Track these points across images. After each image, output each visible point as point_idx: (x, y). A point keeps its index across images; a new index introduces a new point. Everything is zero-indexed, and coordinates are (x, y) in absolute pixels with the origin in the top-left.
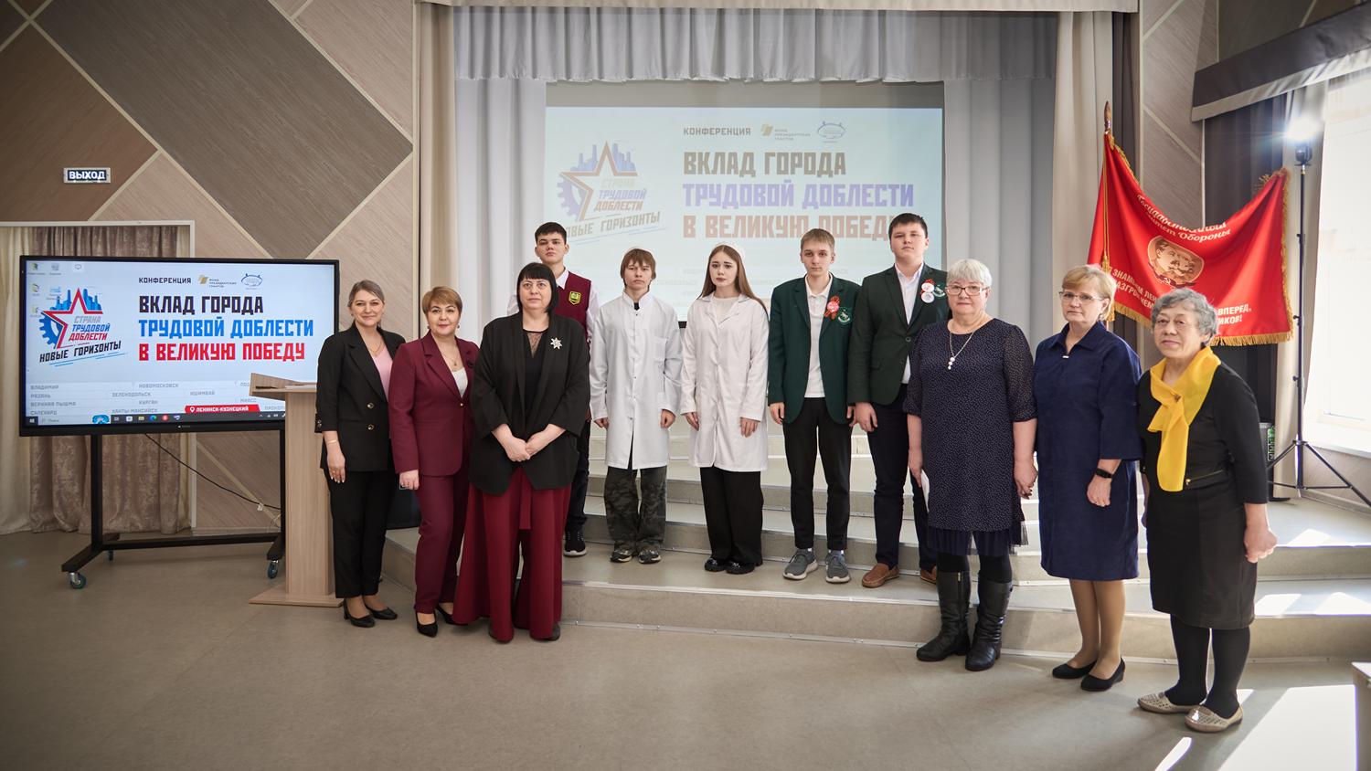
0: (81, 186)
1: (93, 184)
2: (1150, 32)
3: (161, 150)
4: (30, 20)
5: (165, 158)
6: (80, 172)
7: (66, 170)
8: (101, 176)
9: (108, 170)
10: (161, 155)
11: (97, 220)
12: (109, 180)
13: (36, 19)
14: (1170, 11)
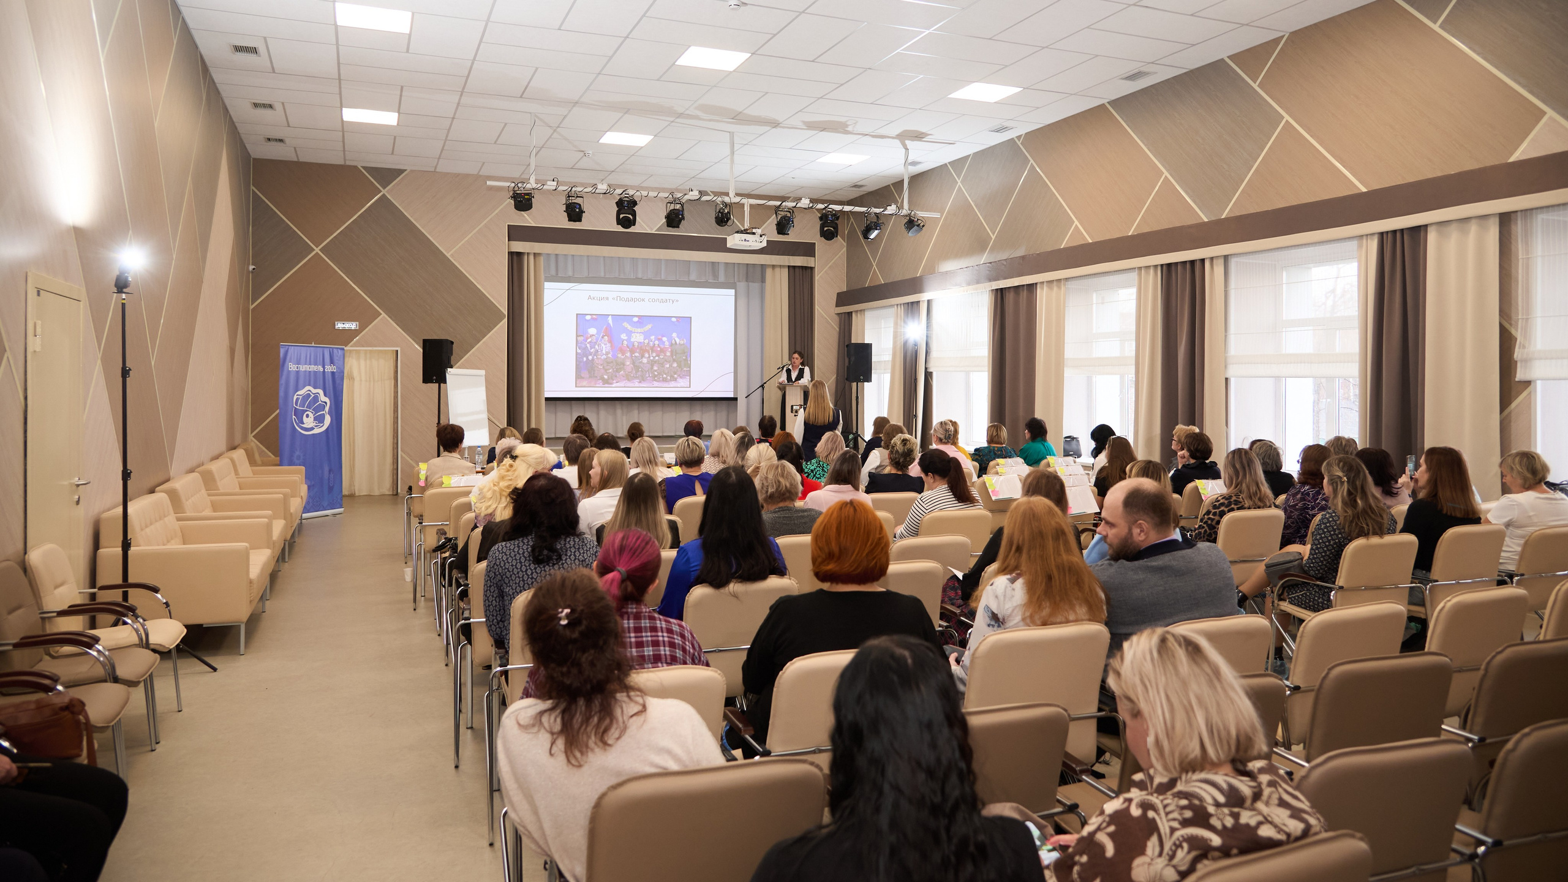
0: (344, 330)
1: (350, 330)
2: (820, 274)
3: (383, 314)
4: (317, 250)
5: (386, 318)
6: (343, 324)
7: (336, 323)
8: (353, 326)
9: (358, 323)
10: (384, 317)
11: (351, 346)
12: (358, 328)
13: (320, 250)
14: (827, 268)
